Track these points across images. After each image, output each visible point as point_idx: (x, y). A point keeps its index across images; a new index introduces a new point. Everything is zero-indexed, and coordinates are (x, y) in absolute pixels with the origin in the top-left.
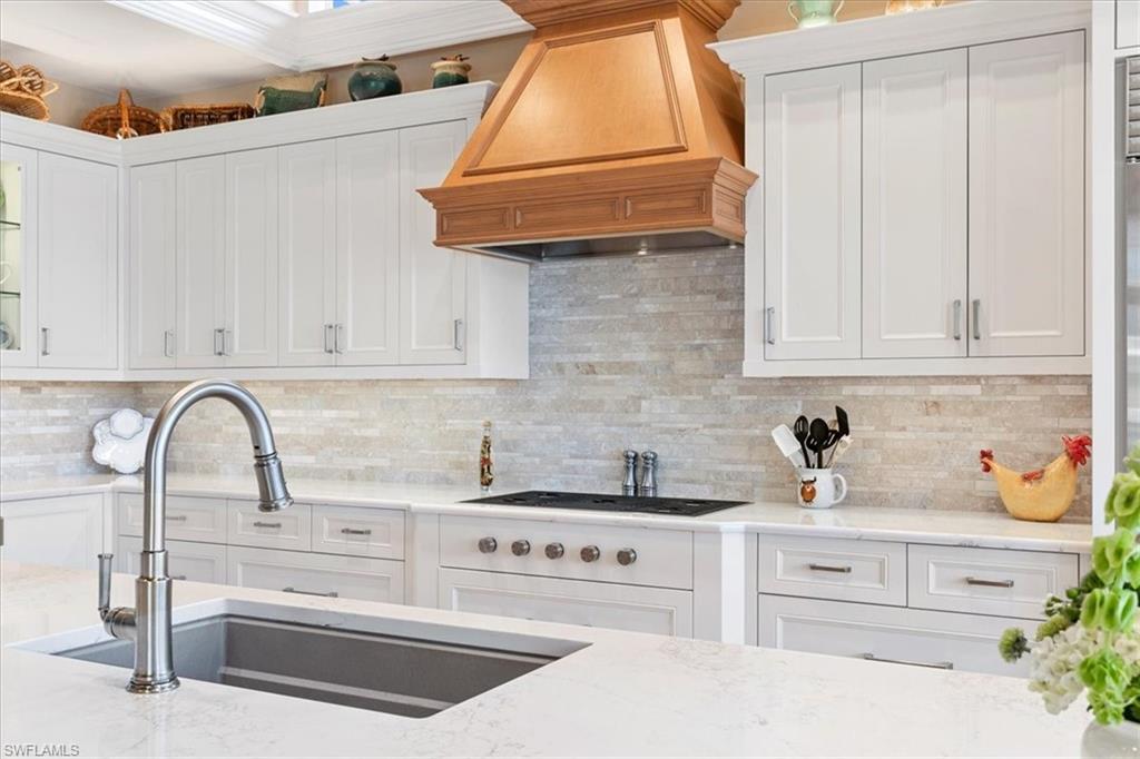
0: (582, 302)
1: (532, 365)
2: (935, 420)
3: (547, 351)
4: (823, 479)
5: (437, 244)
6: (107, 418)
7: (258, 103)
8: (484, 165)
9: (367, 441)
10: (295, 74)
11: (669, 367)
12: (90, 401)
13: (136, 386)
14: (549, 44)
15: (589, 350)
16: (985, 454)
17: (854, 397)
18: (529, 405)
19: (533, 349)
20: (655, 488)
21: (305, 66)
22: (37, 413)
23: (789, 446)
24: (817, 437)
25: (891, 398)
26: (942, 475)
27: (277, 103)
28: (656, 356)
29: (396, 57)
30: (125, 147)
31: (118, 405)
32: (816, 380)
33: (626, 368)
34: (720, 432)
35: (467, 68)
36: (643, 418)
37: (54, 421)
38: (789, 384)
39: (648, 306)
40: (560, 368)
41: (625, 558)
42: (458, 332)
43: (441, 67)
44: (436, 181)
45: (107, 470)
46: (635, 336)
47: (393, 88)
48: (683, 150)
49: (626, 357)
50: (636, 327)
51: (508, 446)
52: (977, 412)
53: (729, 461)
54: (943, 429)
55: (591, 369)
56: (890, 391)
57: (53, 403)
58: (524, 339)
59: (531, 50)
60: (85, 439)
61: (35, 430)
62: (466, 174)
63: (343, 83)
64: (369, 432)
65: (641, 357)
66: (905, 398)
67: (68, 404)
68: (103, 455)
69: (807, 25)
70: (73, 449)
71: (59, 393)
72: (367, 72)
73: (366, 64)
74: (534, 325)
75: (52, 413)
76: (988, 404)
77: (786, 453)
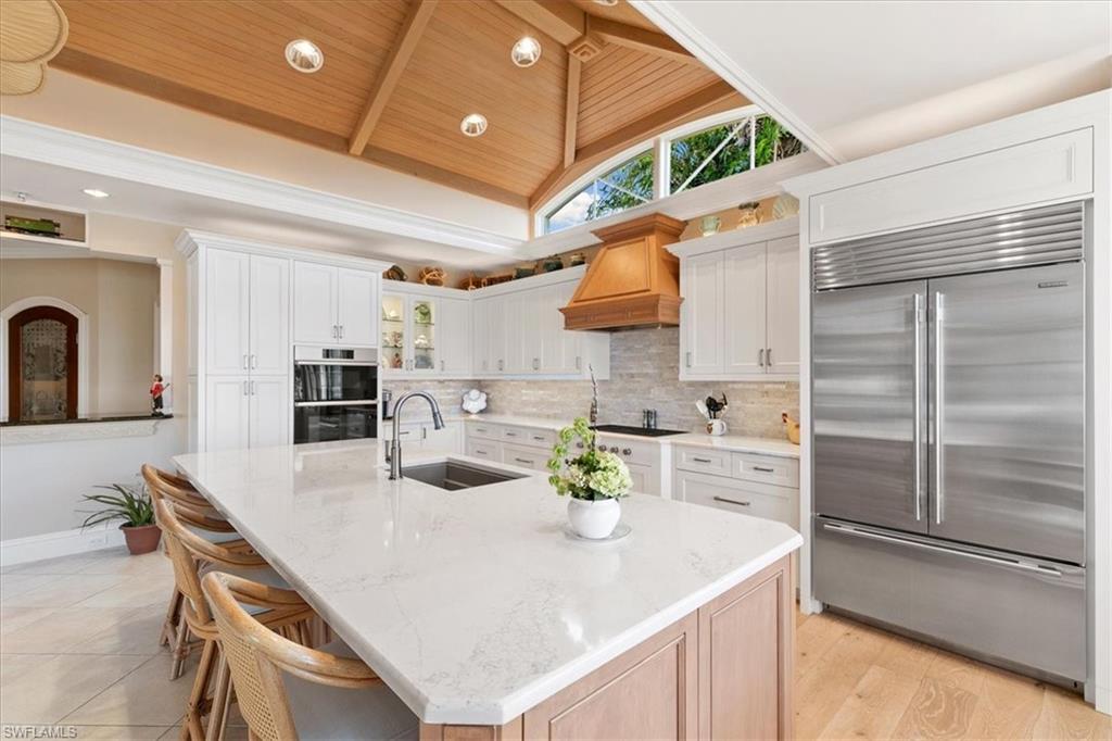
0: (629, 349)
1: (611, 374)
2: (766, 399)
3: (617, 369)
4: (716, 424)
5: (566, 329)
6: (467, 393)
7: (514, 274)
8: (582, 298)
9: (554, 403)
10: (527, 262)
11: (661, 375)
12: (463, 387)
13: (479, 381)
14: (609, 248)
15: (631, 368)
16: (785, 415)
17: (733, 389)
18: (610, 390)
19: (611, 368)
20: (655, 425)
21: (531, 259)
22: (443, 391)
23: (703, 409)
24: (714, 406)
25: (748, 390)
26: (769, 423)
27: (521, 274)
28: (656, 371)
29: (562, 254)
30: (472, 293)
31: (472, 388)
32: (718, 383)
33: (646, 375)
34: (681, 403)
35: (584, 258)
36: (651, 396)
37: (449, 394)
38: (706, 384)
39: (653, 350)
40: (621, 375)
41: (626, 452)
42: (578, 362)
43: (574, 258)
44: (565, 304)
45: (468, 412)
46: (648, 363)
47: (559, 267)
48: (648, 290)
49: (645, 371)
50: (649, 359)
51: (602, 407)
52: (784, 397)
53: (684, 415)
54: (769, 403)
55: (632, 376)
56: (747, 386)
57: (449, 387)
58: (608, 363)
59: (603, 250)
60: (460, 400)
61: (443, 397)
62: (576, 302)
63: (541, 266)
64: (555, 400)
65: (650, 371)
66: (754, 390)
67: (455, 388)
68: (465, 407)
69: (706, 234)
70: (456, 404)
71: (451, 384)
72: (549, 261)
73: (550, 258)
74: (612, 358)
75: (449, 391)
76: (789, 393)
77: (702, 412)
